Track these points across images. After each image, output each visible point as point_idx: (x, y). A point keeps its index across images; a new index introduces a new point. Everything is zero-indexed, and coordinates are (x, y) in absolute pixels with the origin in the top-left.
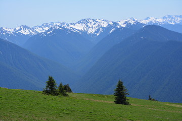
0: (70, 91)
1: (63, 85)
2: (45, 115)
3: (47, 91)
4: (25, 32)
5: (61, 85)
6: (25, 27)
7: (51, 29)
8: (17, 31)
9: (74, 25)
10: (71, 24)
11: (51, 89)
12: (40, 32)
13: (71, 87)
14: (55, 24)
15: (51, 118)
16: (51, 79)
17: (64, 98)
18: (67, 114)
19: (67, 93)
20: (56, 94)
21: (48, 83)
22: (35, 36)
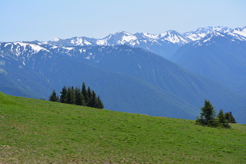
0: (233, 121)
1: (224, 113)
2: (198, 153)
3: (201, 120)
4: (173, 40)
5: (221, 113)
6: (174, 33)
7: (209, 35)
8: (163, 38)
9: (241, 30)
10: (236, 29)
11: (208, 117)
12: (194, 40)
13: (234, 116)
14: (214, 29)
15: (206, 157)
16: (207, 104)
17: (225, 131)
18: (228, 152)
19: (230, 124)
20: (214, 125)
21: (204, 110)
22: (187, 45)
